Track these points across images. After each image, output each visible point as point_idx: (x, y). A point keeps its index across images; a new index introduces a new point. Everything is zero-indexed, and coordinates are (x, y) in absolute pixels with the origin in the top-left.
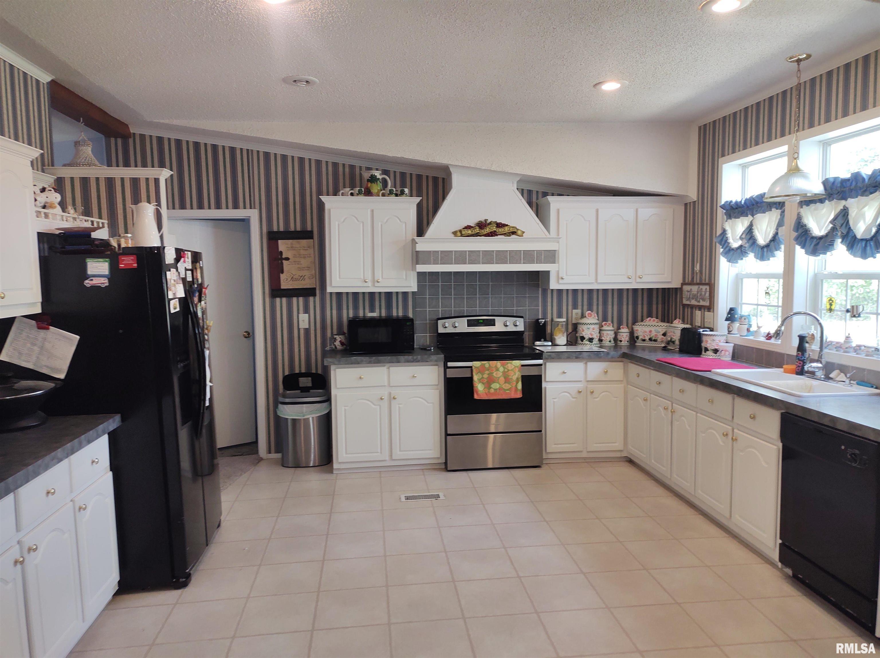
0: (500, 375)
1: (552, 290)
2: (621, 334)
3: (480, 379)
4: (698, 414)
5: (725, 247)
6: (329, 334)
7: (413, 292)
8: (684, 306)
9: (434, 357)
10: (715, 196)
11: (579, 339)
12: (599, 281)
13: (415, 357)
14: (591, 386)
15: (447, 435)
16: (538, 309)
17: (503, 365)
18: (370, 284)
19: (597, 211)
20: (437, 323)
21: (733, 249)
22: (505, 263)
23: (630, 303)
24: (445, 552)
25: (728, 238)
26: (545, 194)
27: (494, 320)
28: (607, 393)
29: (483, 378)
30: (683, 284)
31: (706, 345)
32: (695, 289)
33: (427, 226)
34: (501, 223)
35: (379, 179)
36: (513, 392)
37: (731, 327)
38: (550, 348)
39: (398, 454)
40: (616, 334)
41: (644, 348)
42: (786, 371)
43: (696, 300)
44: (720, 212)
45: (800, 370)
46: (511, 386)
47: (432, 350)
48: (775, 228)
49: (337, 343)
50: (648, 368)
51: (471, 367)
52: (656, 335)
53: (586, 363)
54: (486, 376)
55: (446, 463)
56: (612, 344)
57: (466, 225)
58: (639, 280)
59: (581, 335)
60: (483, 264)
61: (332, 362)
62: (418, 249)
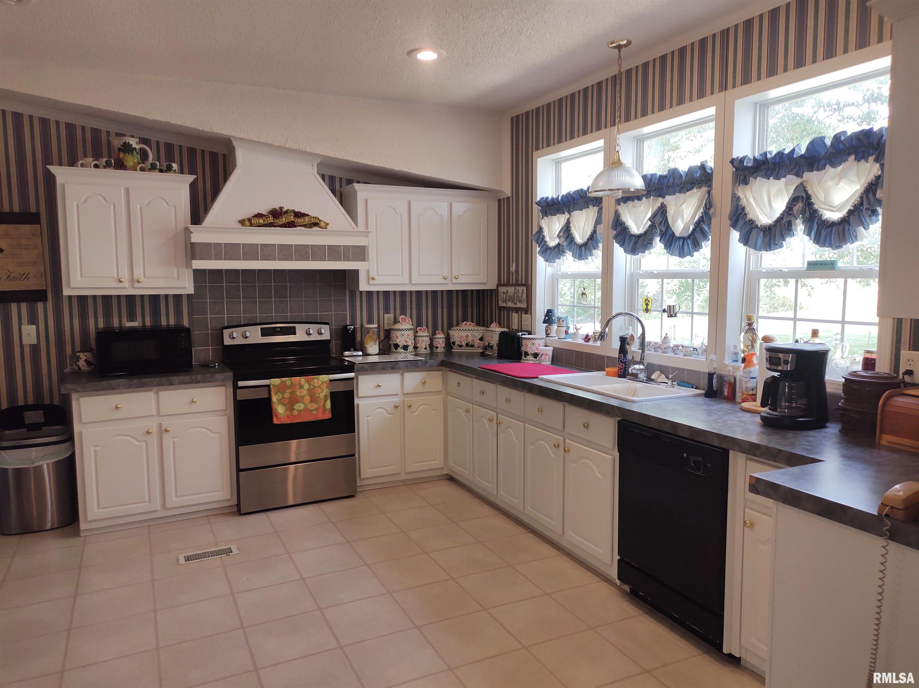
0: (305, 393)
1: (361, 292)
2: (437, 340)
3: (280, 400)
4: (526, 425)
5: (541, 246)
6: (69, 351)
7: (188, 295)
8: (500, 308)
9: (219, 376)
10: (530, 191)
11: (393, 347)
12: (413, 282)
13: (194, 378)
14: (408, 400)
15: (239, 470)
16: (346, 314)
17: (308, 382)
18: (127, 284)
19: (409, 203)
20: (222, 332)
21: (550, 248)
22: (307, 259)
23: (445, 305)
24: (243, 628)
25: (545, 237)
26: (350, 182)
27: (294, 327)
28: (427, 406)
29: (283, 397)
30: (498, 286)
31: (526, 349)
32: (511, 290)
33: (205, 213)
34: (300, 212)
35: (135, 149)
36: (321, 413)
37: (549, 330)
38: (361, 358)
39: (173, 500)
40: (432, 340)
41: (461, 355)
42: (608, 374)
43: (513, 302)
44: (536, 209)
45: (622, 372)
46: (318, 406)
47: (217, 367)
48: (593, 226)
49: (82, 363)
50: (471, 377)
51: (268, 386)
52: (472, 340)
53: (402, 374)
54: (287, 395)
55: (238, 505)
56: (428, 351)
57: (256, 213)
58: (454, 281)
59: (395, 343)
60: (279, 260)
61: (72, 389)
62: (193, 241)
